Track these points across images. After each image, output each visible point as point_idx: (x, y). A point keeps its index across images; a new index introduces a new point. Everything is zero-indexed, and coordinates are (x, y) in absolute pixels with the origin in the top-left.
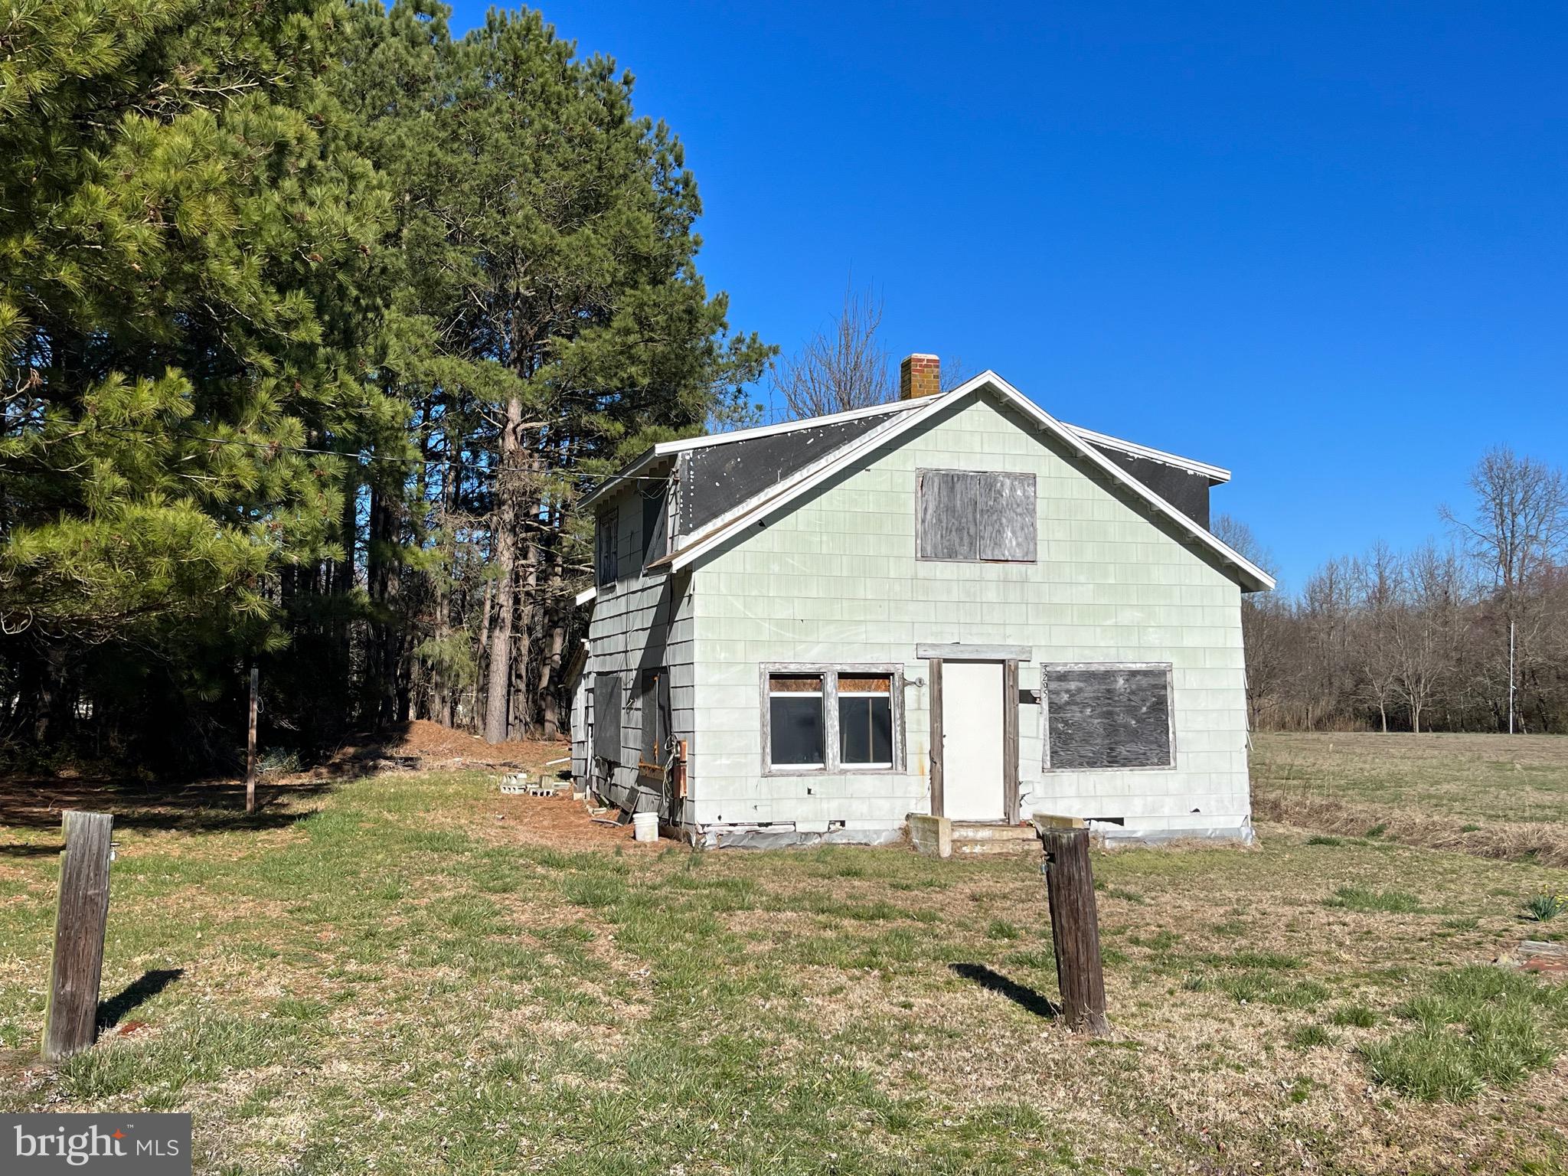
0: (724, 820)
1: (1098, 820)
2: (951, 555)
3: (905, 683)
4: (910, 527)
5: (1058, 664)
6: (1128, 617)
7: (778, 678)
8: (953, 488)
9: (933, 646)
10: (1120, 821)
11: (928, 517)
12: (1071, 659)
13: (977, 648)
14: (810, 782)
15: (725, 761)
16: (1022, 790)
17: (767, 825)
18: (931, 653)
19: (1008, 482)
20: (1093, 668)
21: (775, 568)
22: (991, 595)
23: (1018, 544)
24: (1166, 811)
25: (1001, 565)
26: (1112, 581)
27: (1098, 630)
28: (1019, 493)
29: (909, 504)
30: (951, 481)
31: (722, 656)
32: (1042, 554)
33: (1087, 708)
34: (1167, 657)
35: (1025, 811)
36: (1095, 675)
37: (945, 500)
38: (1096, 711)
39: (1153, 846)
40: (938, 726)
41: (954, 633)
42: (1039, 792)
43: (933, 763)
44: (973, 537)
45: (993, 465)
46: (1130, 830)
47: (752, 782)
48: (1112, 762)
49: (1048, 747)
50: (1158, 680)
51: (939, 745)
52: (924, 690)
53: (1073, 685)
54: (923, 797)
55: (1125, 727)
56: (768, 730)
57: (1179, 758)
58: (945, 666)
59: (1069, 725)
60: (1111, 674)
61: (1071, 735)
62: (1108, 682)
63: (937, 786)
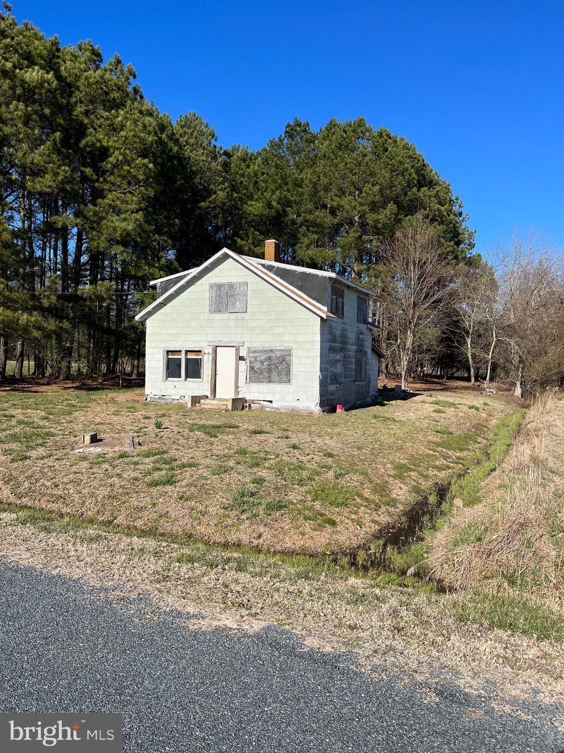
0: (153, 394)
1: (263, 401)
2: (220, 311)
3: (205, 353)
4: (207, 302)
5: (253, 347)
6: (277, 330)
7: (168, 352)
8: (220, 289)
9: (212, 341)
10: (271, 402)
11: (213, 299)
12: (257, 345)
13: (226, 342)
14: (175, 384)
15: (153, 376)
16: (239, 389)
17: (164, 396)
18: (212, 344)
19: (238, 285)
20: (265, 349)
21: (168, 318)
22: (232, 324)
23: (241, 307)
24: (287, 399)
25: (235, 314)
26: (273, 318)
27: (267, 335)
28: (242, 289)
29: (207, 295)
30: (220, 286)
31: (153, 345)
32: (248, 310)
33: (262, 362)
34: (291, 345)
35: (240, 396)
36: (265, 351)
37: (218, 293)
38: (265, 363)
39: (283, 411)
40: (214, 367)
41: (220, 337)
42: (244, 390)
43: (211, 379)
44: (227, 305)
45: (234, 280)
46: (274, 405)
47: (160, 383)
48: (270, 382)
49: (248, 376)
50: (287, 353)
51: (213, 373)
52: (211, 356)
53: (258, 354)
54: (208, 390)
55: (275, 369)
56: (165, 367)
57: (293, 381)
58: (218, 348)
59: (255, 368)
60: (271, 351)
61: (256, 372)
62: (270, 354)
63: (212, 387)
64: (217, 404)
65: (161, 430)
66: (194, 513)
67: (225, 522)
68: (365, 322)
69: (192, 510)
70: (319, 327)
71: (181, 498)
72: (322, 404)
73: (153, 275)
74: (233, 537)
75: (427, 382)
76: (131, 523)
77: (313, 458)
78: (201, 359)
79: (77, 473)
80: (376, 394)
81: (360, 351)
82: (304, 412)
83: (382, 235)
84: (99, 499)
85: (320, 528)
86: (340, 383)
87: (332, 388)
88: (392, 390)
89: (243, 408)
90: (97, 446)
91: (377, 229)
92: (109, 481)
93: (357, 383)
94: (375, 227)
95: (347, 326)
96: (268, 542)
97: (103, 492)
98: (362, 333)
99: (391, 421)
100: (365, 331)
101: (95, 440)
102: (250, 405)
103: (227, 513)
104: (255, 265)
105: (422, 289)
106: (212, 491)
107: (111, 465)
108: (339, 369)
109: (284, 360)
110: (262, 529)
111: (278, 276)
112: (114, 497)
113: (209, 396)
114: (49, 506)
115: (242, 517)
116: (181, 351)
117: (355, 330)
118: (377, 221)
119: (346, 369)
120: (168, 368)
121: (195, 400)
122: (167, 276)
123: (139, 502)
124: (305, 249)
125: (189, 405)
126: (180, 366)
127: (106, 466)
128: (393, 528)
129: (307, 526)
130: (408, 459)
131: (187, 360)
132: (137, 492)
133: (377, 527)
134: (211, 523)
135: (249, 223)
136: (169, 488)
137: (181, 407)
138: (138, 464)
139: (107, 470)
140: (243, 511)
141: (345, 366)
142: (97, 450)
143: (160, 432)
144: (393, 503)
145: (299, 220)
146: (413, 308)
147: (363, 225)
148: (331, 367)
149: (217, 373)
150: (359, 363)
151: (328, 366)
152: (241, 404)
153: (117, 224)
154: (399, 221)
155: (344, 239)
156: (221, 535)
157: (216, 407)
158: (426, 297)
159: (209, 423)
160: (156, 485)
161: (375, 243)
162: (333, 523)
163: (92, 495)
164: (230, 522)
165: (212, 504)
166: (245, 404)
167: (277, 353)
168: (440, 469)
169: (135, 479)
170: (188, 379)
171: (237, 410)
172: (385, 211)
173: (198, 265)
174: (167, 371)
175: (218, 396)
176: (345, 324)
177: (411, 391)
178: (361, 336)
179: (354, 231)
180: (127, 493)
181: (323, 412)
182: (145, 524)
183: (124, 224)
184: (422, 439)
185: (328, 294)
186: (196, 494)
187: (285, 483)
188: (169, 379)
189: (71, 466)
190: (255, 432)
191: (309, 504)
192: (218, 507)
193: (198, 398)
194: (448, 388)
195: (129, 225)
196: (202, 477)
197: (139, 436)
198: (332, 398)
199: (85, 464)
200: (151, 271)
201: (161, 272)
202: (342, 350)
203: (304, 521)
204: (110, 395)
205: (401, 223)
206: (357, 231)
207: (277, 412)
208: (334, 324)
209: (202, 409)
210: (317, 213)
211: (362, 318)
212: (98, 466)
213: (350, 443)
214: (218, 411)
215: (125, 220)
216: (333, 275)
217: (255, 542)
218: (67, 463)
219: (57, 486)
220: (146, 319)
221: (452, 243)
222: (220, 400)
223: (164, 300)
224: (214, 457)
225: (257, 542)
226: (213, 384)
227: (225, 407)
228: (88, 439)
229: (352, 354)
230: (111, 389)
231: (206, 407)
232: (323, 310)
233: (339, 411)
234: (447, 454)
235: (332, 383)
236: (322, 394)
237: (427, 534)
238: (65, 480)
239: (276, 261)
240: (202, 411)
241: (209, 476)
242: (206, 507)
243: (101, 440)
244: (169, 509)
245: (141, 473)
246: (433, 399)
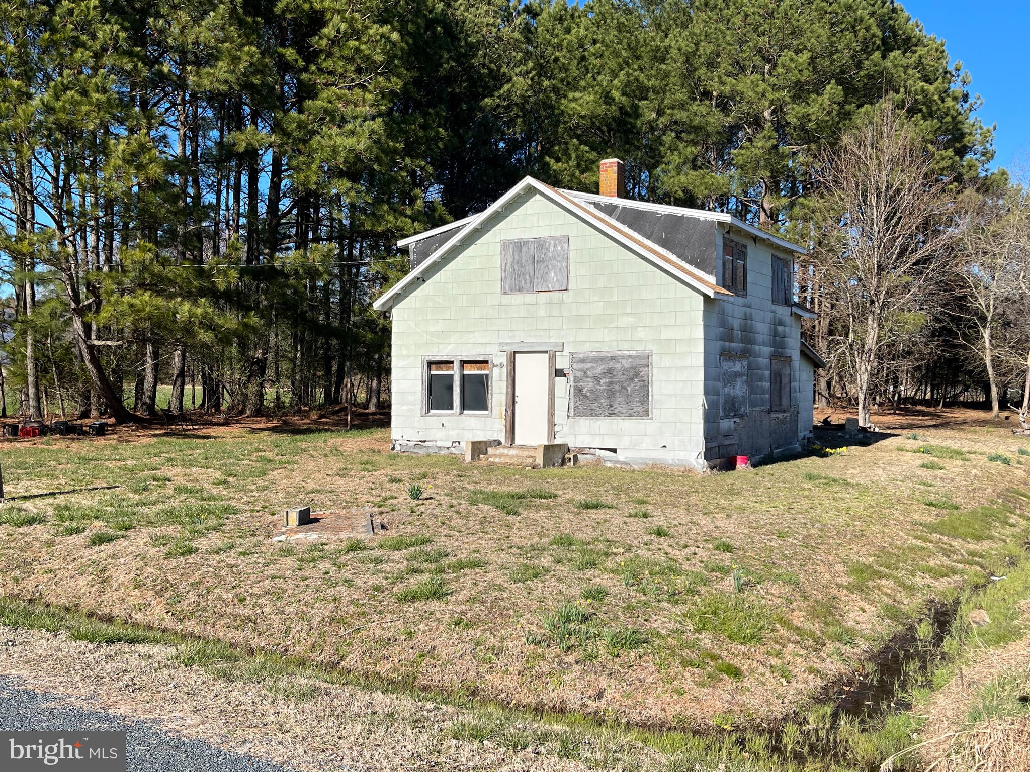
0: (405, 438)
1: (601, 449)
2: (520, 290)
3: (494, 366)
4: (498, 275)
5: (581, 353)
6: (625, 321)
7: (430, 364)
8: (521, 250)
9: (507, 344)
10: (614, 451)
11: (508, 268)
12: (587, 349)
13: (531, 344)
14: (444, 420)
15: (405, 407)
16: (556, 429)
17: (424, 442)
19: (552, 242)
20: (602, 355)
21: (430, 304)
22: (542, 313)
23: (557, 280)
24: (644, 446)
25: (549, 293)
26: (615, 299)
27: (606, 331)
28: (559, 248)
29: (497, 262)
30: (519, 245)
31: (405, 353)
32: (570, 287)
33: (597, 379)
34: (650, 346)
35: (558, 441)
36: (602, 359)
37: (517, 257)
38: (602, 382)
39: (636, 467)
40: (510, 390)
41: (520, 336)
42: (566, 430)
43: (506, 411)
44: (532, 278)
45: (544, 233)
46: (621, 456)
47: (417, 418)
48: (611, 414)
49: (572, 404)
50: (643, 362)
51: (510, 401)
52: (504, 370)
53: (589, 365)
54: (501, 431)
55: (620, 391)
56: (425, 392)
57: (655, 412)
58: (517, 355)
59: (585, 390)
60: (613, 358)
61: (586, 396)
62: (611, 363)
63: (508, 425)
64: (517, 456)
65: (421, 502)
66: (481, 650)
67: (537, 668)
68: (787, 302)
69: (478, 644)
70: (701, 313)
71: (457, 624)
72: (709, 455)
73: (402, 229)
74: (551, 696)
75: (907, 412)
76: (369, 667)
77: (695, 554)
78: (487, 375)
79: (275, 578)
80: (811, 435)
81: (779, 355)
82: (676, 469)
83: (815, 142)
84: (315, 622)
85: (713, 680)
86: (742, 416)
87: (727, 424)
88: (841, 427)
89: (563, 463)
90: (307, 531)
91: (807, 131)
92: (332, 592)
93: (774, 416)
94: (802, 128)
95: (753, 311)
96: (617, 706)
97: (321, 611)
98: (781, 323)
99: (839, 484)
100: (788, 319)
101: (306, 519)
102: (575, 457)
103: (540, 651)
104: (583, 204)
105: (894, 240)
106: (511, 612)
107: (335, 564)
108: (739, 389)
109: (637, 375)
110: (604, 682)
111: (623, 223)
112: (341, 621)
113: (503, 441)
114: (230, 635)
115: (567, 660)
116: (452, 363)
117: (769, 316)
118: (807, 117)
119: (752, 391)
120: (430, 393)
121: (479, 448)
122: (426, 230)
123: (384, 629)
124: (673, 173)
125: (468, 458)
126: (450, 388)
127: (325, 565)
128: (850, 683)
129: (688, 678)
130: (875, 555)
131: (463, 378)
132: (380, 612)
133: (819, 682)
134: (511, 669)
135: (572, 132)
136: (435, 605)
137: (454, 460)
138: (381, 561)
139: (327, 573)
140: (569, 648)
141: (750, 383)
142: (309, 536)
143: (418, 505)
144: (848, 636)
145: (663, 120)
146: (878, 274)
147: (780, 126)
148: (725, 386)
149: (516, 399)
150: (777, 378)
151: (719, 385)
152: (560, 456)
153: (339, 140)
154: (846, 115)
155: (743, 152)
156: (530, 691)
157: (515, 461)
158: (901, 254)
159: (504, 489)
160: (414, 599)
161: (801, 158)
162: (736, 673)
163: (303, 617)
164: (546, 669)
165: (511, 635)
166: (567, 456)
167: (624, 361)
168: (937, 574)
169: (377, 588)
170: (465, 412)
171: (554, 465)
172: (820, 99)
173: (482, 209)
174: (429, 398)
175: (518, 442)
176: (750, 307)
177: (877, 430)
178: (780, 328)
179: (764, 137)
180: (363, 613)
181: (712, 468)
182: (395, 670)
183: (350, 142)
184: (901, 518)
185: (716, 253)
186: (483, 617)
187: (644, 598)
188: (432, 411)
189: (266, 565)
190: (587, 506)
191: (690, 637)
192: (524, 640)
193: (483, 445)
194: (947, 423)
195: (359, 142)
196: (493, 586)
197: (381, 513)
198: (726, 442)
199: (290, 562)
200: (399, 223)
201: (416, 224)
202: (745, 354)
203: (681, 669)
204: (331, 442)
205: (850, 119)
206: (770, 138)
207: (626, 470)
208: (729, 308)
209: (490, 465)
210: (695, 108)
211: (781, 295)
212: (312, 565)
213: (763, 526)
214: (519, 469)
215: (352, 133)
216: (726, 218)
217: (592, 705)
218: (260, 560)
219: (242, 600)
220: (391, 307)
221: (950, 152)
222: (522, 447)
223: (421, 273)
224: (514, 550)
225: (595, 705)
226: (509, 419)
227: (531, 460)
228: (294, 518)
229: (764, 361)
230: (333, 431)
231: (497, 460)
232: (709, 283)
233: (740, 466)
234: (951, 546)
235: (727, 416)
236: (709, 437)
237: (916, 695)
238: (256, 590)
239: (620, 195)
240: (491, 468)
241: (506, 585)
242: (503, 639)
243: (317, 520)
244: (437, 642)
245: (387, 578)
246: (919, 443)
